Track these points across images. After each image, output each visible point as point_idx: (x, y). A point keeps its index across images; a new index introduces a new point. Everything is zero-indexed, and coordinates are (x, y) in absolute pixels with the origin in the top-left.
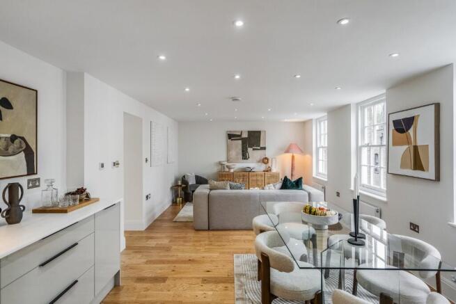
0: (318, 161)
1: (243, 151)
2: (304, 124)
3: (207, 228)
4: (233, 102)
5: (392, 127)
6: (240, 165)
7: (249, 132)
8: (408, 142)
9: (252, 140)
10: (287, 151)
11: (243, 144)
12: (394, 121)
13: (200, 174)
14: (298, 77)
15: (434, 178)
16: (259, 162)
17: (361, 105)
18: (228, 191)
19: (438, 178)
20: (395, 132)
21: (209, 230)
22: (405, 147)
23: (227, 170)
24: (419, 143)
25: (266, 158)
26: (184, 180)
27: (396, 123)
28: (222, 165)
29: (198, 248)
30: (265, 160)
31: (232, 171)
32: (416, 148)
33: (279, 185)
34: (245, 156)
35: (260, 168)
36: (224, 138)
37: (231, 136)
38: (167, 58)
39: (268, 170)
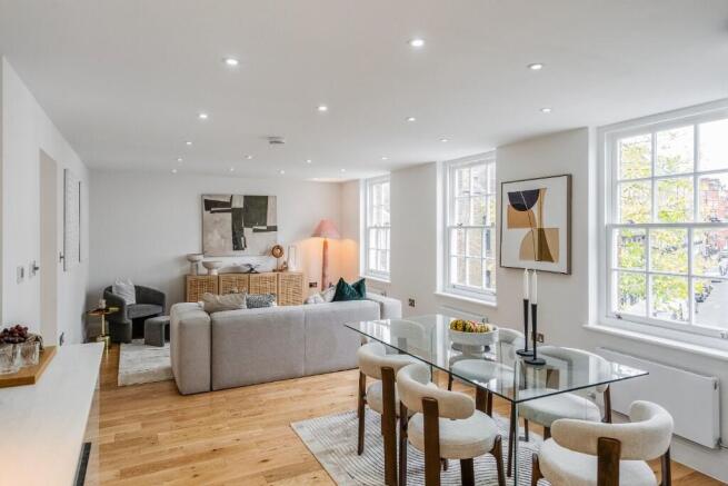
0: (367, 250)
1: (234, 234)
2: (341, 185)
3: (208, 388)
4: (272, 146)
5: (507, 202)
6: (228, 261)
7: (245, 197)
8: (531, 224)
9: (251, 213)
10: (317, 234)
11: (235, 220)
12: (510, 194)
13: (144, 283)
14: (412, 119)
15: (565, 271)
16: (264, 254)
17: (451, 166)
18: (245, 312)
19: (570, 272)
20: (513, 209)
21: (211, 390)
22: (527, 230)
23: (205, 271)
24: (546, 225)
25: (278, 247)
26: (110, 296)
27: (512, 196)
28: (192, 261)
29: (214, 427)
30: (276, 251)
31: (215, 272)
32: (541, 231)
33: (331, 293)
34: (238, 244)
35: (266, 265)
36: (195, 207)
37: (210, 205)
38: (240, 62)
39: (283, 269)
